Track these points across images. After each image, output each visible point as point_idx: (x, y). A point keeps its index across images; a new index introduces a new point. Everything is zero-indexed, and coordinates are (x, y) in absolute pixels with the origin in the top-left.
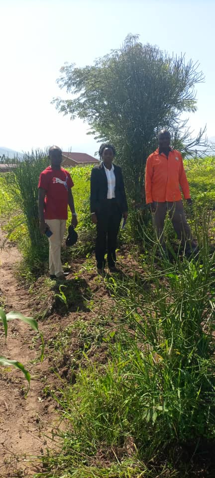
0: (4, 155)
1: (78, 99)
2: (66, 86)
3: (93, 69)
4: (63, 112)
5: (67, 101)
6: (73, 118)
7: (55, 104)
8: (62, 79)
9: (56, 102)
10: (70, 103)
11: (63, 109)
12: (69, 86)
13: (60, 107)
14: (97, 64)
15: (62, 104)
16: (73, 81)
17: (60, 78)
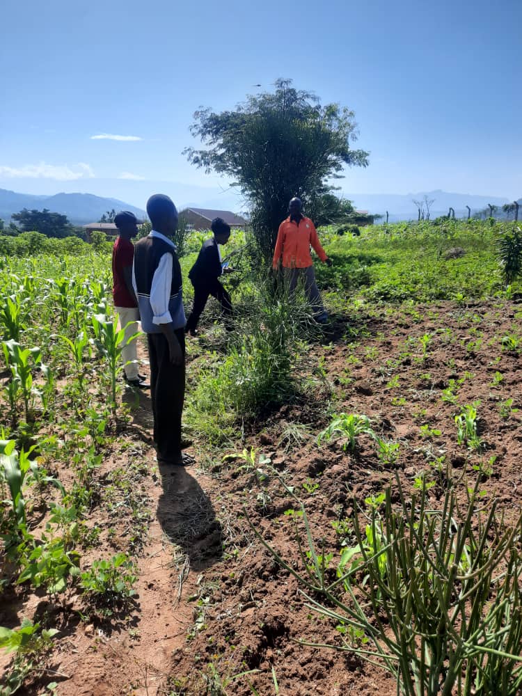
0: (113, 211)
1: (214, 150)
2: (200, 135)
3: (234, 115)
4: (197, 165)
5: (201, 152)
6: (208, 171)
7: (187, 156)
8: (195, 126)
9: (188, 152)
10: (204, 154)
11: (196, 161)
12: (204, 134)
13: (193, 158)
14: (239, 109)
15: (195, 155)
16: (208, 129)
17: (193, 125)
